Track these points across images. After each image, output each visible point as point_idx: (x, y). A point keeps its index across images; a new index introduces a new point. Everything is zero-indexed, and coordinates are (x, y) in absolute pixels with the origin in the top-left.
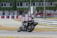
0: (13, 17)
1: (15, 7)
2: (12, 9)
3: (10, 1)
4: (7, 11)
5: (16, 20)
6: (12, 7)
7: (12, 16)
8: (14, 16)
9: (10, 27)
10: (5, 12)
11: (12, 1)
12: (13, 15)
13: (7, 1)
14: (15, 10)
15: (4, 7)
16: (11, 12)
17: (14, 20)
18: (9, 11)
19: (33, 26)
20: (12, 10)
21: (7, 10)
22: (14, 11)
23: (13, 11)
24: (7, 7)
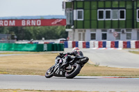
0: (127, 45)
1: (133, 19)
2: (124, 26)
3: (121, 6)
4: (113, 30)
5: (134, 52)
6: (124, 19)
7: (124, 43)
8: (129, 43)
9: (119, 67)
10: (107, 33)
11: (124, 6)
12: (127, 39)
13: (114, 7)
14: (133, 28)
15: (105, 21)
16: (123, 32)
17: (130, 52)
18: (116, 30)
19: (77, 66)
20: (126, 27)
21: (112, 28)
22: (131, 30)
23: (127, 30)
24: (112, 21)
